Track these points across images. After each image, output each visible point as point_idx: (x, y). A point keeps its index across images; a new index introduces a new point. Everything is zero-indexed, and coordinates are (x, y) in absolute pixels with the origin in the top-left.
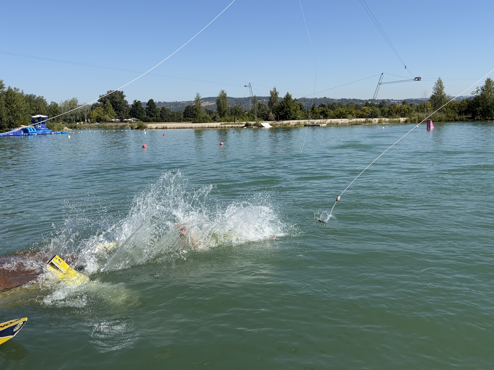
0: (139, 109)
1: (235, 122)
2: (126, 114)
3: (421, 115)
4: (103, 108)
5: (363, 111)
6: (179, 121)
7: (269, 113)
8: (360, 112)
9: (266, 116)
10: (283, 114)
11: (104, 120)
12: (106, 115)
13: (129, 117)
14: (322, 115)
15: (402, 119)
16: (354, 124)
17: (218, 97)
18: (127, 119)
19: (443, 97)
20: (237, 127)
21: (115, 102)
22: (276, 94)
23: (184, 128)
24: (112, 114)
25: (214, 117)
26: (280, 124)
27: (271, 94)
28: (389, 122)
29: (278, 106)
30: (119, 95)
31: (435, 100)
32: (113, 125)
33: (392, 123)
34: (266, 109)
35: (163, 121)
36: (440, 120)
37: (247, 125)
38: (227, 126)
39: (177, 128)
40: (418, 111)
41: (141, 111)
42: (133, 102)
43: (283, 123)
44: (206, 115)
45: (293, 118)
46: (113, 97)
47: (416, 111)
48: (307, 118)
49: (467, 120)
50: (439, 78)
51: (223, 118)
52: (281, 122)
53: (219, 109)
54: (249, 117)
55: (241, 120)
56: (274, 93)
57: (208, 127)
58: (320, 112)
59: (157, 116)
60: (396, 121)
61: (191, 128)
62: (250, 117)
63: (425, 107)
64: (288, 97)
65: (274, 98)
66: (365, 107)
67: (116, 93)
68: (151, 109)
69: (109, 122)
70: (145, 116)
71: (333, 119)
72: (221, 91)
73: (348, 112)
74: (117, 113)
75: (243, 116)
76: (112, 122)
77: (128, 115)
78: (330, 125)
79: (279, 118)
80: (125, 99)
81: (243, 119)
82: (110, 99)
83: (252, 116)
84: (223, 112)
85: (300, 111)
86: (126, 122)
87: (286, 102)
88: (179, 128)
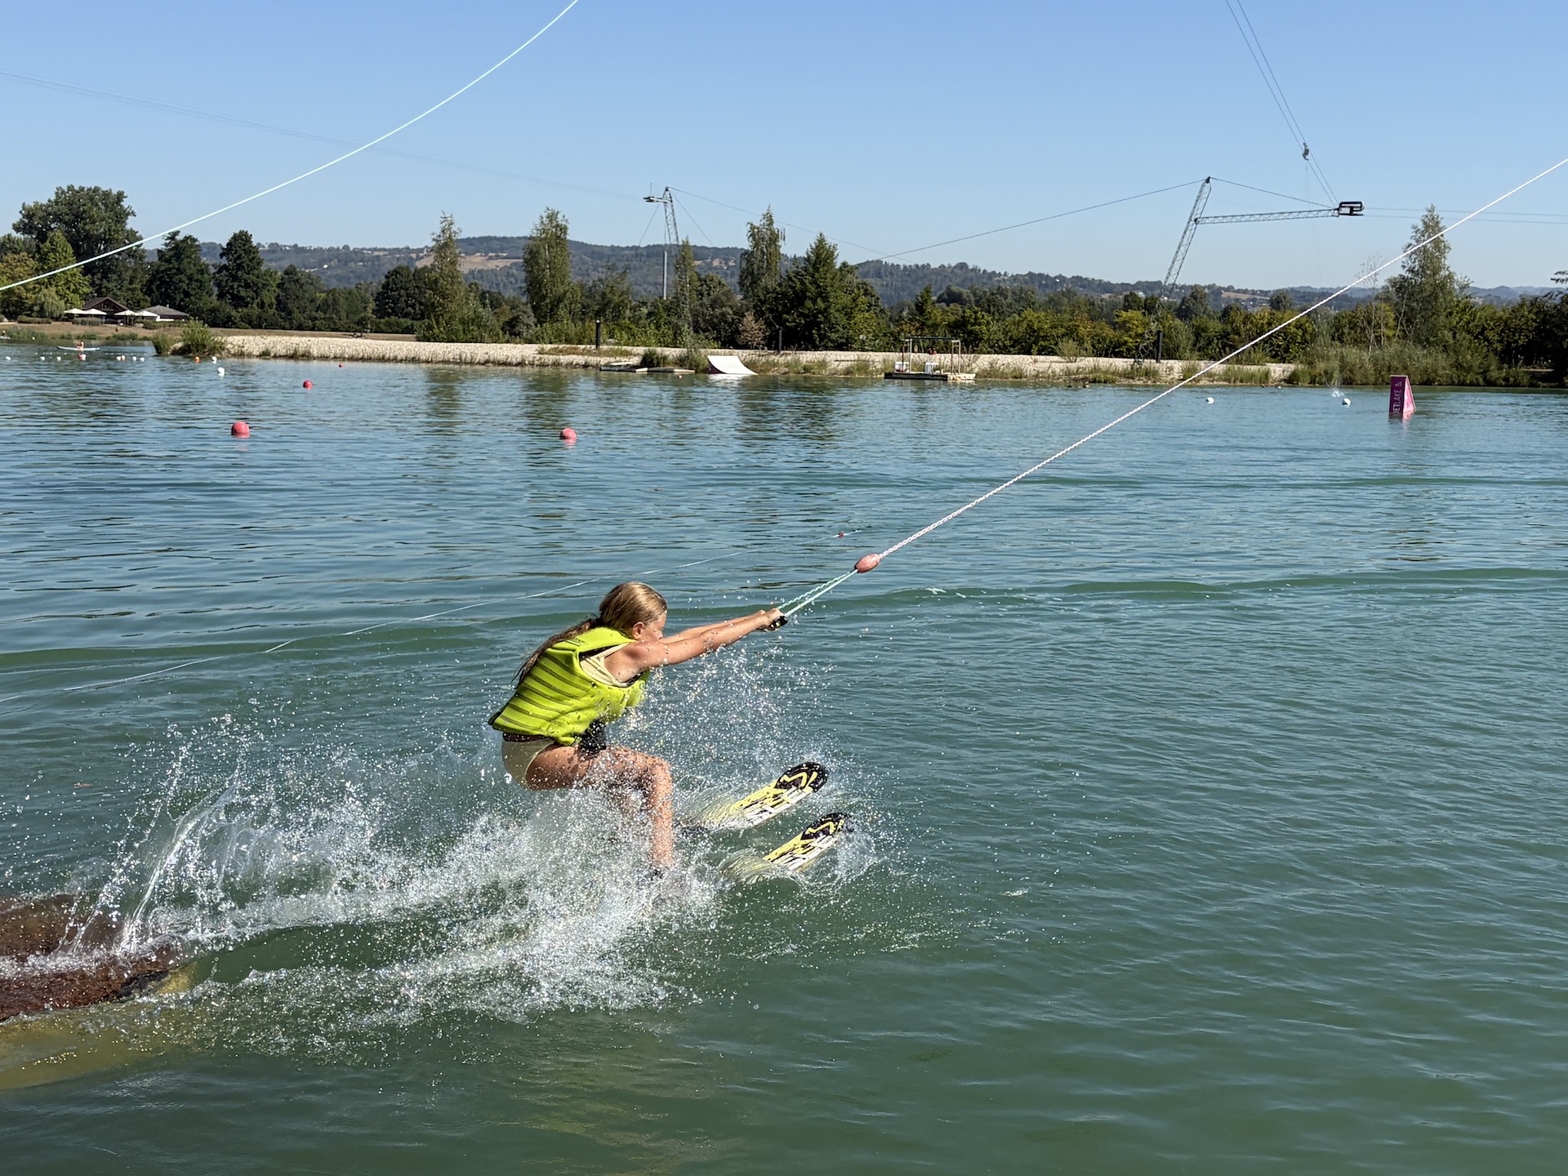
0: (189, 272)
1: (597, 344)
2: (133, 290)
3: (1353, 354)
4: (33, 257)
5: (1123, 326)
6: (358, 327)
7: (743, 316)
8: (1109, 332)
9: (730, 327)
10: (798, 325)
11: (36, 308)
12: (45, 291)
13: (142, 303)
14: (956, 336)
15: (1278, 370)
16: (1085, 379)
17: (531, 238)
18: (137, 310)
19: (1442, 286)
20: (606, 365)
21: (88, 237)
22: (774, 239)
23: (382, 359)
24: (73, 287)
25: (513, 319)
26: (787, 365)
27: (754, 239)
28: (1227, 377)
29: (779, 289)
30: (107, 207)
31: (1409, 299)
32: (72, 333)
33: (1238, 383)
34: (728, 300)
35: (287, 326)
36: (1428, 380)
37: (648, 361)
38: (564, 359)
39: (352, 359)
40: (1340, 340)
41: (197, 280)
42: (164, 241)
43: (797, 362)
44: (480, 310)
45: (840, 341)
46: (79, 216)
47: (1333, 339)
48: (894, 343)
49: (1531, 385)
50: (1432, 210)
51: (547, 325)
52: (789, 358)
53: (535, 287)
54: (658, 327)
55: (625, 336)
56: (767, 235)
57: (487, 362)
58: (948, 325)
59: (262, 305)
60: (1251, 377)
61: (414, 360)
62: (663, 329)
63: (1369, 323)
64: (821, 256)
65: (763, 252)
66: (1130, 313)
67: (91, 199)
68: (240, 272)
69: (57, 319)
70: (214, 301)
71: (1000, 356)
72: (545, 215)
73: (1061, 331)
74: (92, 284)
75: (633, 322)
76: (70, 317)
77: (141, 295)
78: (988, 379)
79: (780, 338)
80: (128, 227)
81: (633, 335)
82: (66, 223)
83: (670, 323)
84: (548, 301)
85: (867, 315)
86: (129, 321)
87: (813, 276)
88: (363, 359)
